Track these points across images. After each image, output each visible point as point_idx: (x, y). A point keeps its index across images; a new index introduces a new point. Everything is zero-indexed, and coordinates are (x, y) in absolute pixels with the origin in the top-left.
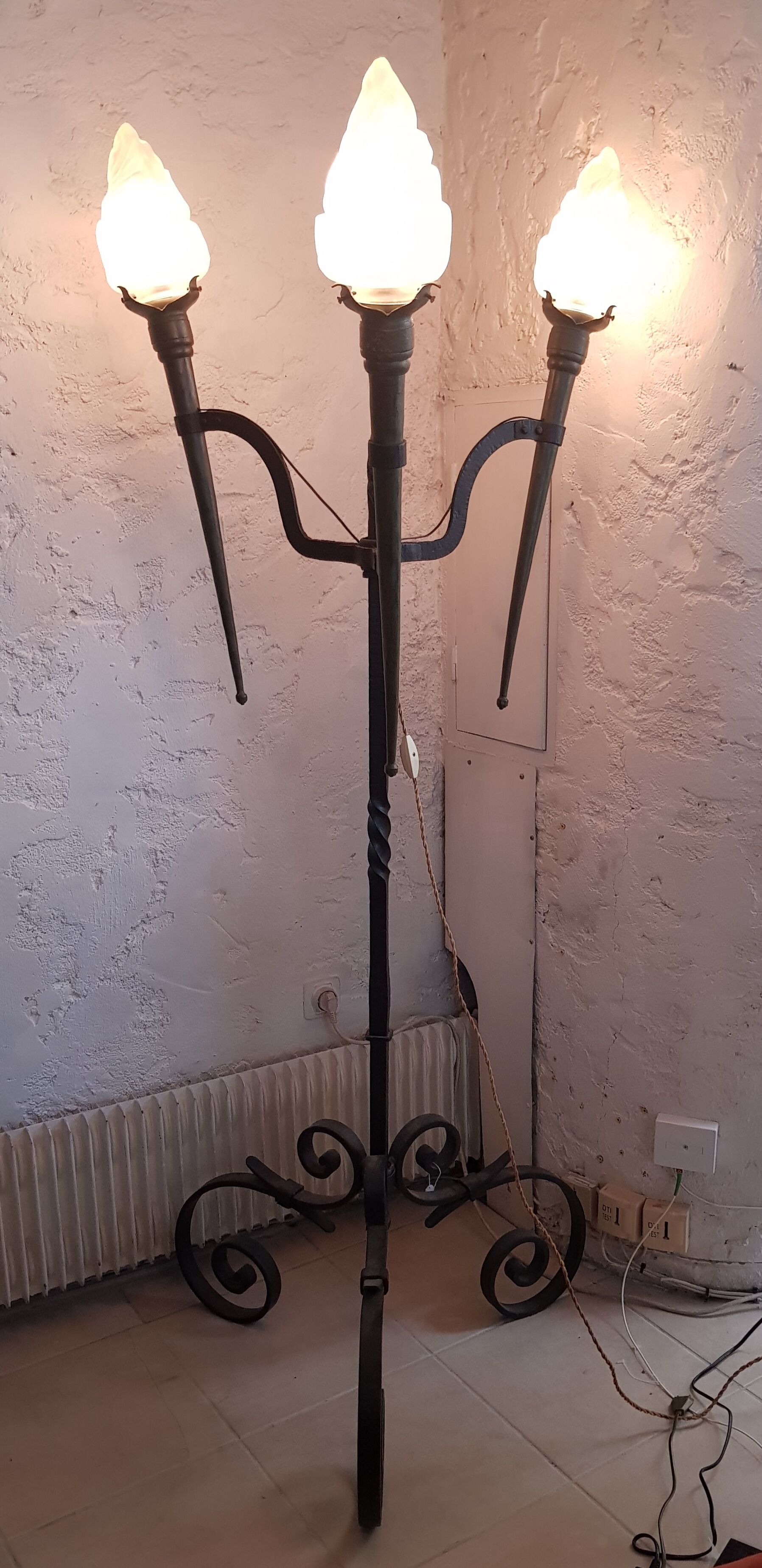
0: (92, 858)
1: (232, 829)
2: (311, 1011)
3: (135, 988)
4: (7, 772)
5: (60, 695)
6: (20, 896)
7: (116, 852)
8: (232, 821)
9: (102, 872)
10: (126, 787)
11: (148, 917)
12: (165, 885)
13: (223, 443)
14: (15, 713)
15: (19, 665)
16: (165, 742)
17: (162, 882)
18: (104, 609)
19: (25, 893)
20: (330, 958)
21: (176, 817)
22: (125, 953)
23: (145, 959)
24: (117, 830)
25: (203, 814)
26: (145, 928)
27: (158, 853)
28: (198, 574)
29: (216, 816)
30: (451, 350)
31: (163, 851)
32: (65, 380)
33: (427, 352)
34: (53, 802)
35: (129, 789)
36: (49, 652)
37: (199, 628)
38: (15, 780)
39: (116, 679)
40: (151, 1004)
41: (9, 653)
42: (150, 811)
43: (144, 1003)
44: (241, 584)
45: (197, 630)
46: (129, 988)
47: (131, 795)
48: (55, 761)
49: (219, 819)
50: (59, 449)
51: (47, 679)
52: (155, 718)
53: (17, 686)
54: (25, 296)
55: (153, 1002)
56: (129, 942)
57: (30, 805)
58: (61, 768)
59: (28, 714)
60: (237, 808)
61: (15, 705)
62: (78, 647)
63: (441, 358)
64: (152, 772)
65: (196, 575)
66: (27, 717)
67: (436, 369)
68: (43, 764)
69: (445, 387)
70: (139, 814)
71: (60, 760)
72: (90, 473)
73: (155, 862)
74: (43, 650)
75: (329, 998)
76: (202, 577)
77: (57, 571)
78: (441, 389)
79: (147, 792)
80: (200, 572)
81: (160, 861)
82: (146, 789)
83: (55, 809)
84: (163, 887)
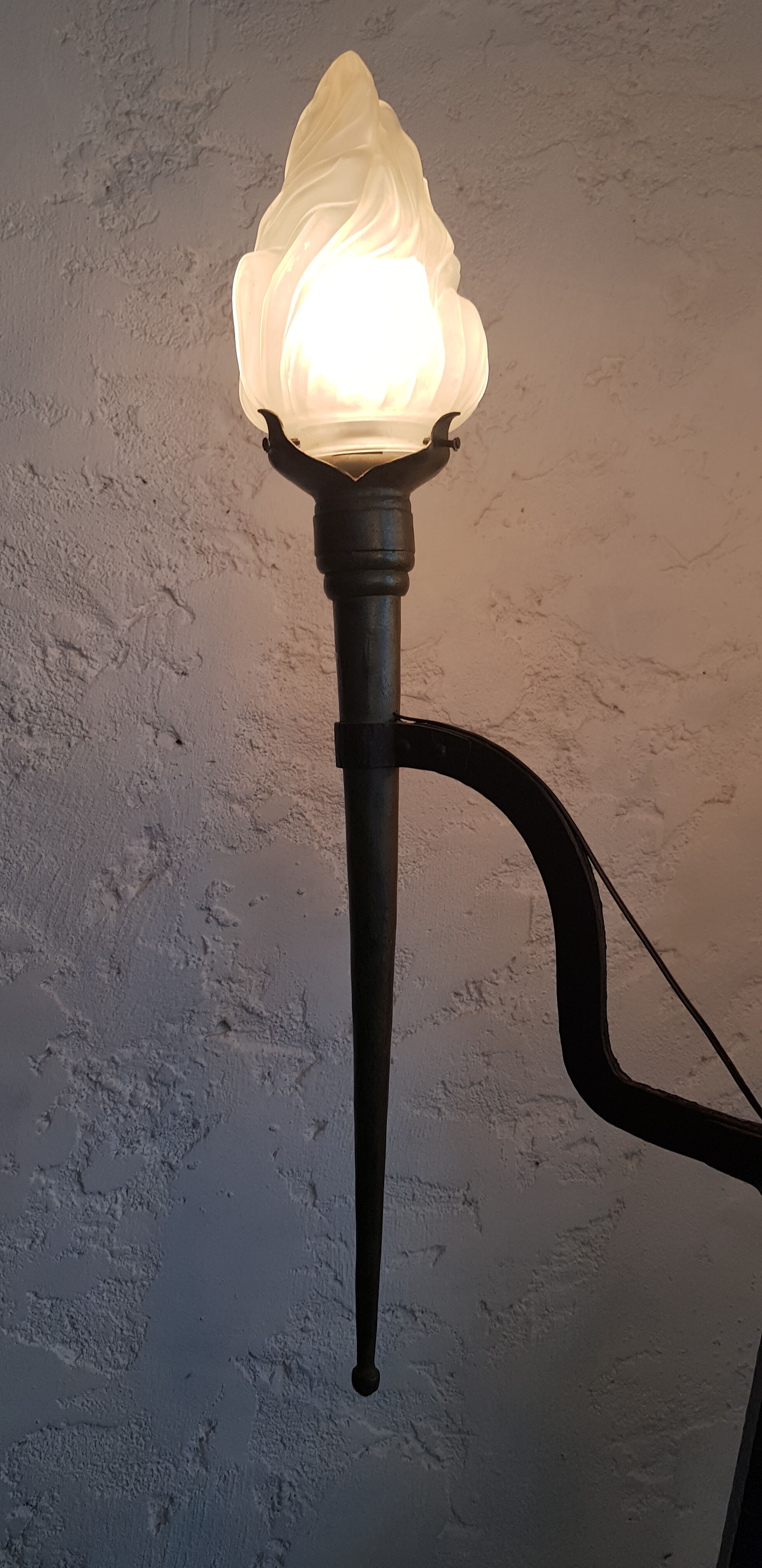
0: (158, 1470)
1: (435, 1467)
4: (37, 1290)
5: (166, 1168)
6: (13, 1515)
7: (206, 1469)
8: (439, 1451)
9: (172, 1500)
10: (250, 1353)
12: (284, 1546)
13: (562, 771)
14: (76, 1188)
15: (104, 1103)
16: (341, 1283)
17: (281, 1541)
18: (282, 1027)
19: (23, 1512)
21: (331, 1425)
24: (217, 1429)
25: (387, 1428)
27: (285, 1486)
28: (468, 988)
29: (410, 1436)
31: (295, 1483)
32: (299, 631)
34: (109, 1357)
35: (254, 1357)
36: (164, 1089)
37: (448, 1085)
38: (49, 1306)
39: (275, 1155)
41: (91, 1079)
42: (285, 1405)
44: (545, 1018)
45: (446, 1089)
47: (258, 1369)
48: (129, 1284)
49: (414, 1443)
50: (261, 745)
51: (149, 1134)
52: (332, 1237)
53: (91, 1141)
54: (257, 485)
57: (67, 1356)
58: (138, 1298)
59: (100, 1193)
60: (454, 1428)
61: (79, 1174)
62: (218, 1087)
64: (304, 1335)
65: (463, 992)
66: (98, 1197)
68: (106, 1286)
70: (265, 1408)
71: (139, 1283)
72: (309, 792)
73: (276, 1500)
74: (155, 1084)
76: (476, 995)
77: (209, 950)
79: (287, 1370)
80: (471, 987)
81: (286, 1502)
82: (287, 1362)
83: (110, 1369)
84: (280, 1551)
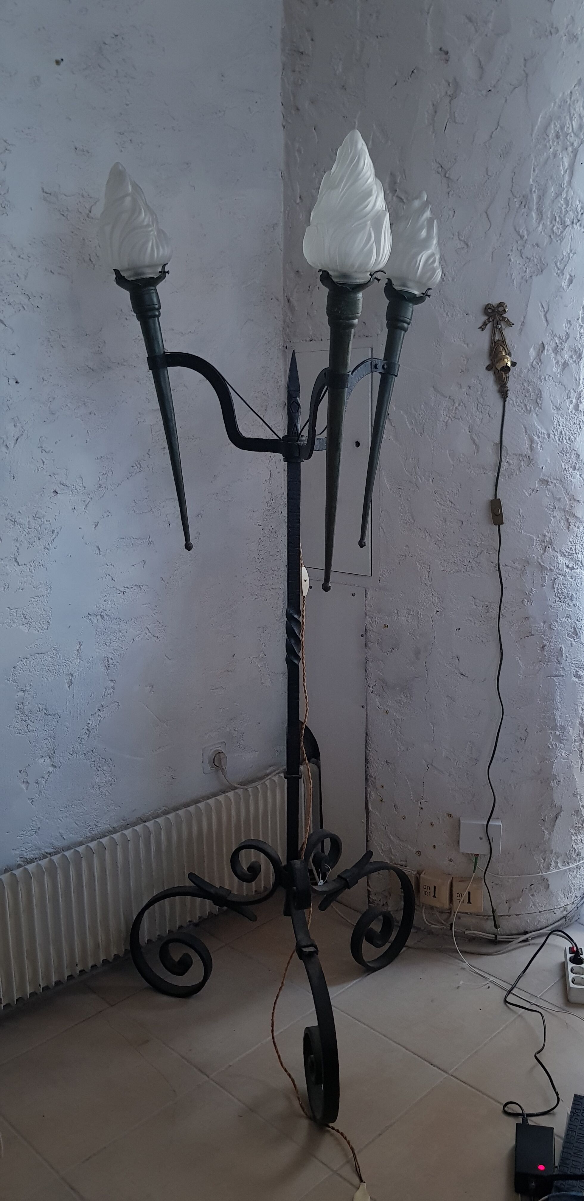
0: (65, 665)
1: (157, 640)
2: (208, 768)
3: (93, 759)
4: (10, 606)
5: (46, 550)
6: (17, 696)
7: (82, 660)
8: (157, 635)
9: (72, 675)
10: (89, 614)
11: (102, 706)
12: (114, 682)
14: (16, 564)
15: (19, 529)
16: (114, 581)
17: (112, 680)
18: (76, 489)
19: (21, 694)
20: (219, 729)
21: (121, 634)
22: (87, 734)
23: (100, 736)
24: (83, 645)
25: (139, 631)
26: (100, 714)
27: (110, 659)
28: (136, 464)
29: (147, 632)
30: (291, 317)
31: (113, 658)
32: (51, 332)
33: (276, 318)
34: (40, 626)
35: (90, 615)
36: (39, 520)
37: (136, 501)
38: (15, 612)
39: (83, 538)
40: (104, 770)
41: (12, 521)
42: (104, 630)
43: (99, 769)
46: (89, 759)
47: (92, 619)
48: (42, 597)
49: (148, 634)
50: (47, 379)
51: (37, 538)
52: (108, 564)
53: (18, 544)
54: (26, 275)
55: (105, 768)
56: (89, 725)
57: (25, 629)
58: (46, 602)
59: (25, 565)
60: (160, 625)
61: (16, 559)
62: (58, 516)
63: (284, 322)
64: (105, 602)
65: (135, 465)
66: (24, 566)
67: (281, 329)
68: (34, 599)
69: (288, 340)
70: (98, 633)
71: (45, 596)
72: (67, 396)
73: (107, 666)
74: (36, 518)
75: (222, 757)
76: (139, 466)
77: (45, 463)
78: (284, 342)
79: (102, 617)
80: (137, 463)
81: (111, 665)
82: (102, 614)
83: (42, 631)
84: (112, 684)
